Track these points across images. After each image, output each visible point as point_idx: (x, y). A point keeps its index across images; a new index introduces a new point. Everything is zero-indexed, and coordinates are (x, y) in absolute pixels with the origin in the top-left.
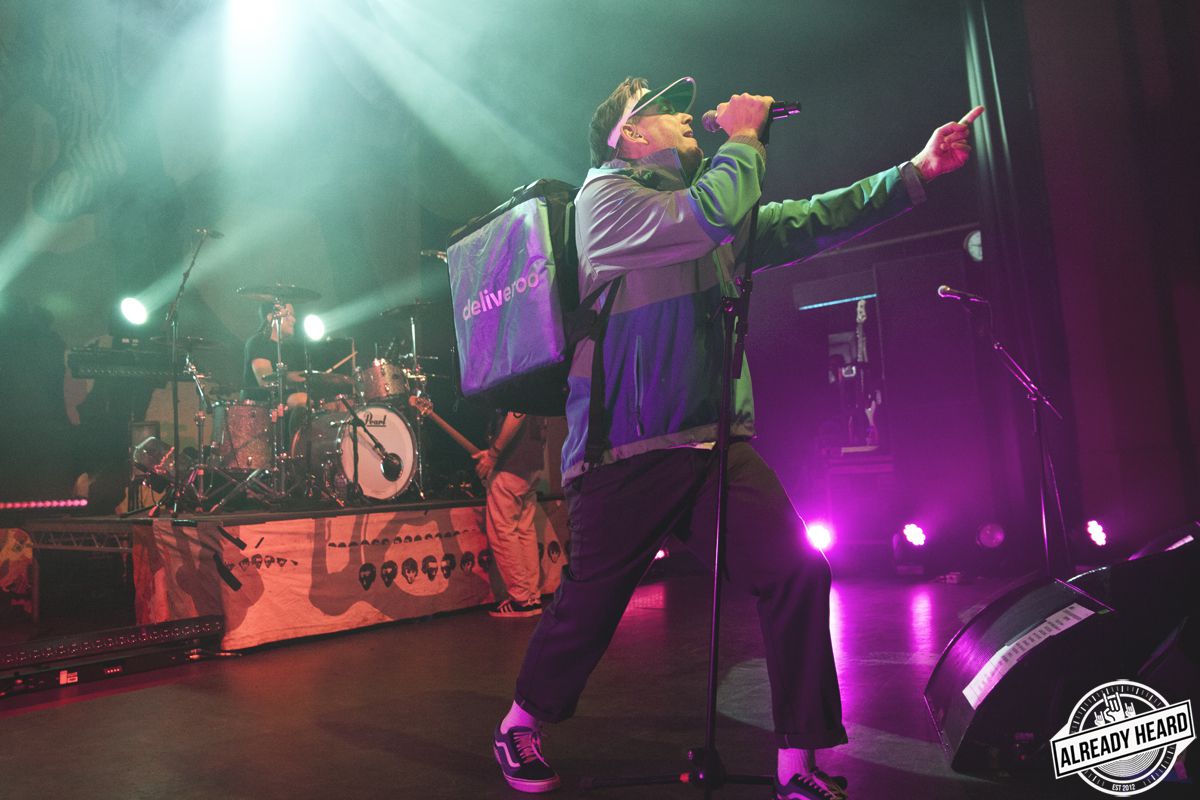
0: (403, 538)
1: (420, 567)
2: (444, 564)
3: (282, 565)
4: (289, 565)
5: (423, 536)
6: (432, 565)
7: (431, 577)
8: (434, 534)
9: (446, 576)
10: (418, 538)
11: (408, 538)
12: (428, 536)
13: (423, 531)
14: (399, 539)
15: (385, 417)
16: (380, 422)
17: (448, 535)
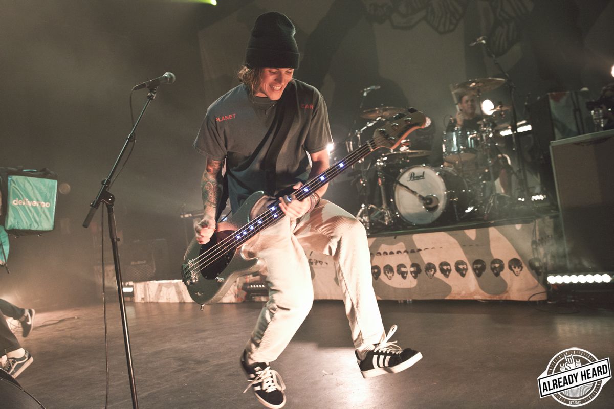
0: (382, 253)
1: (395, 270)
2: (412, 269)
3: (321, 264)
4: (324, 264)
5: (395, 251)
6: (403, 270)
7: (404, 277)
8: (402, 250)
9: (415, 277)
10: (392, 253)
11: (385, 253)
12: (398, 252)
13: (395, 249)
14: (379, 253)
15: (424, 173)
16: (421, 176)
17: (413, 251)
